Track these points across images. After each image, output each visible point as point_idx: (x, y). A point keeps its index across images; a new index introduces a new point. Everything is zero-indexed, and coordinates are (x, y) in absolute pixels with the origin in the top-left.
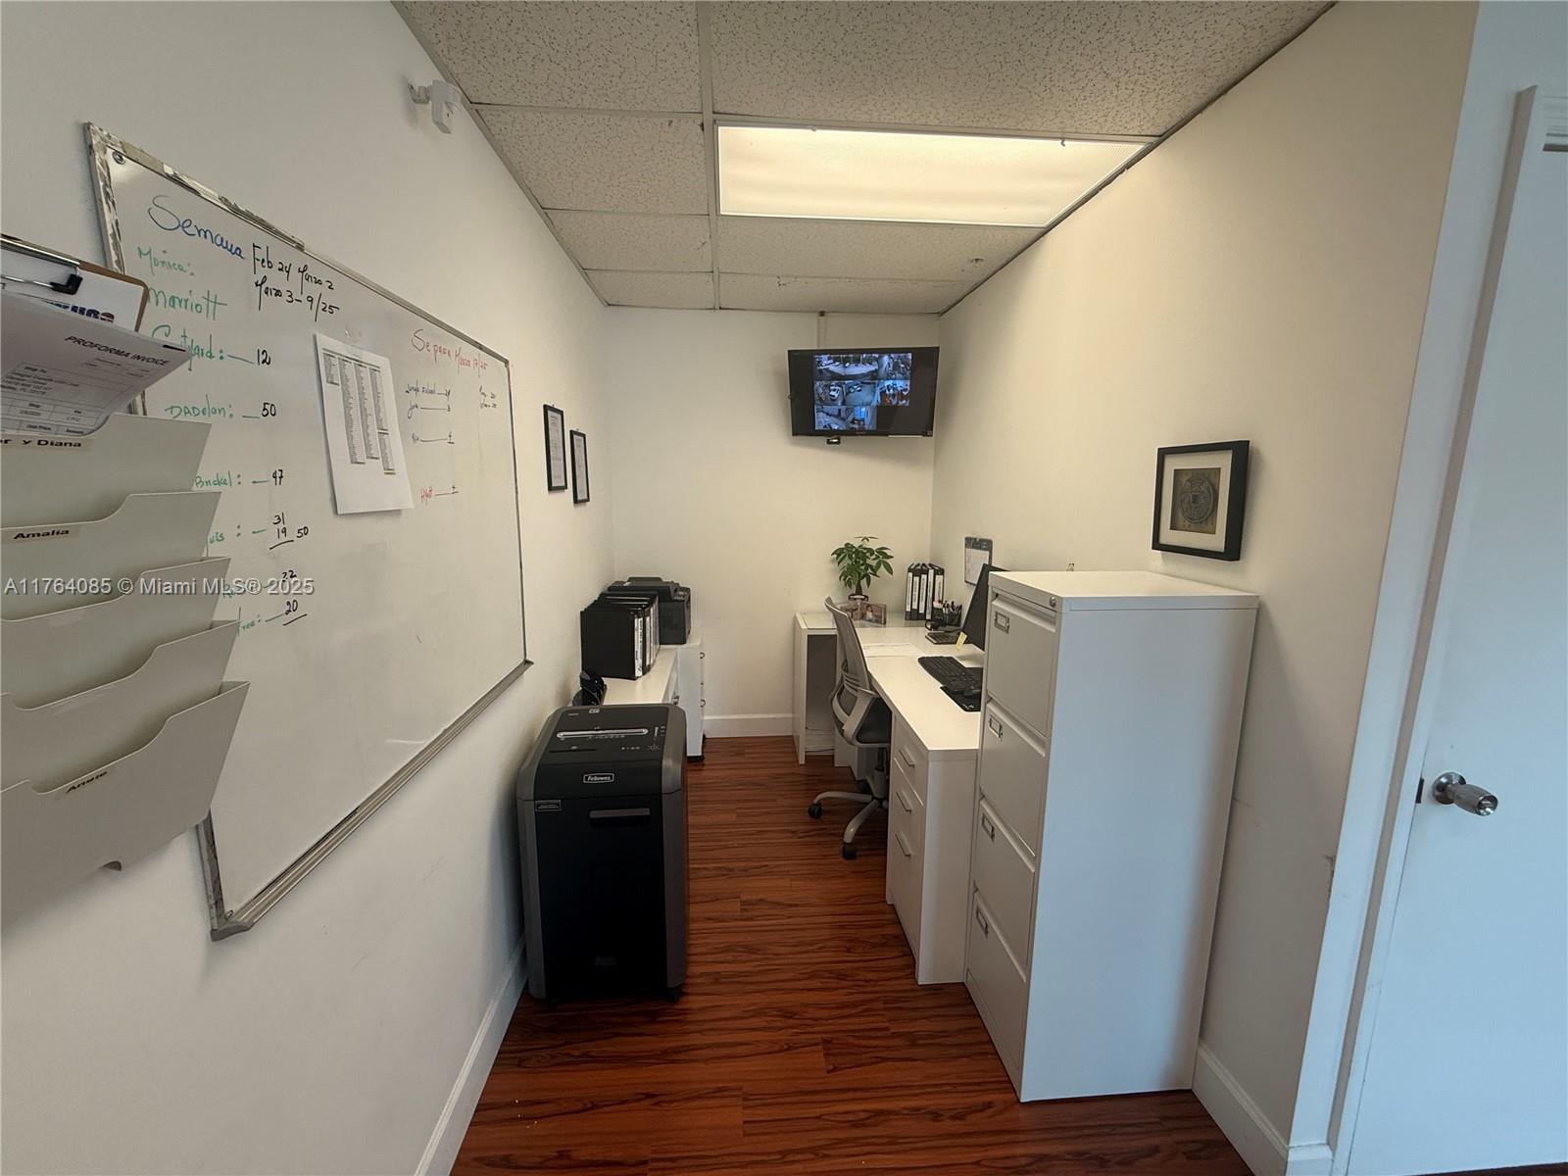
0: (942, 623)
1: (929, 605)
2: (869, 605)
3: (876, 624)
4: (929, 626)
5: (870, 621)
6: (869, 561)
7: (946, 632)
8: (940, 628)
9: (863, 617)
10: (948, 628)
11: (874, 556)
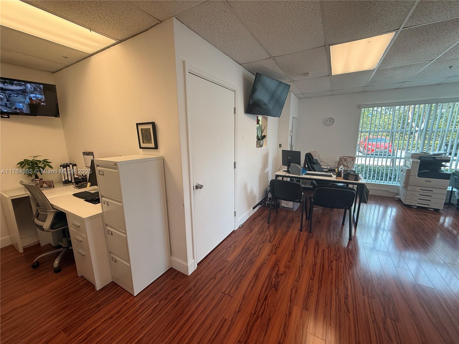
0: (80, 182)
1: (73, 177)
2: (43, 182)
3: (49, 188)
4: (75, 184)
5: (46, 187)
6: (39, 165)
7: (82, 184)
8: (79, 184)
9: (42, 186)
10: (82, 183)
11: (42, 163)
